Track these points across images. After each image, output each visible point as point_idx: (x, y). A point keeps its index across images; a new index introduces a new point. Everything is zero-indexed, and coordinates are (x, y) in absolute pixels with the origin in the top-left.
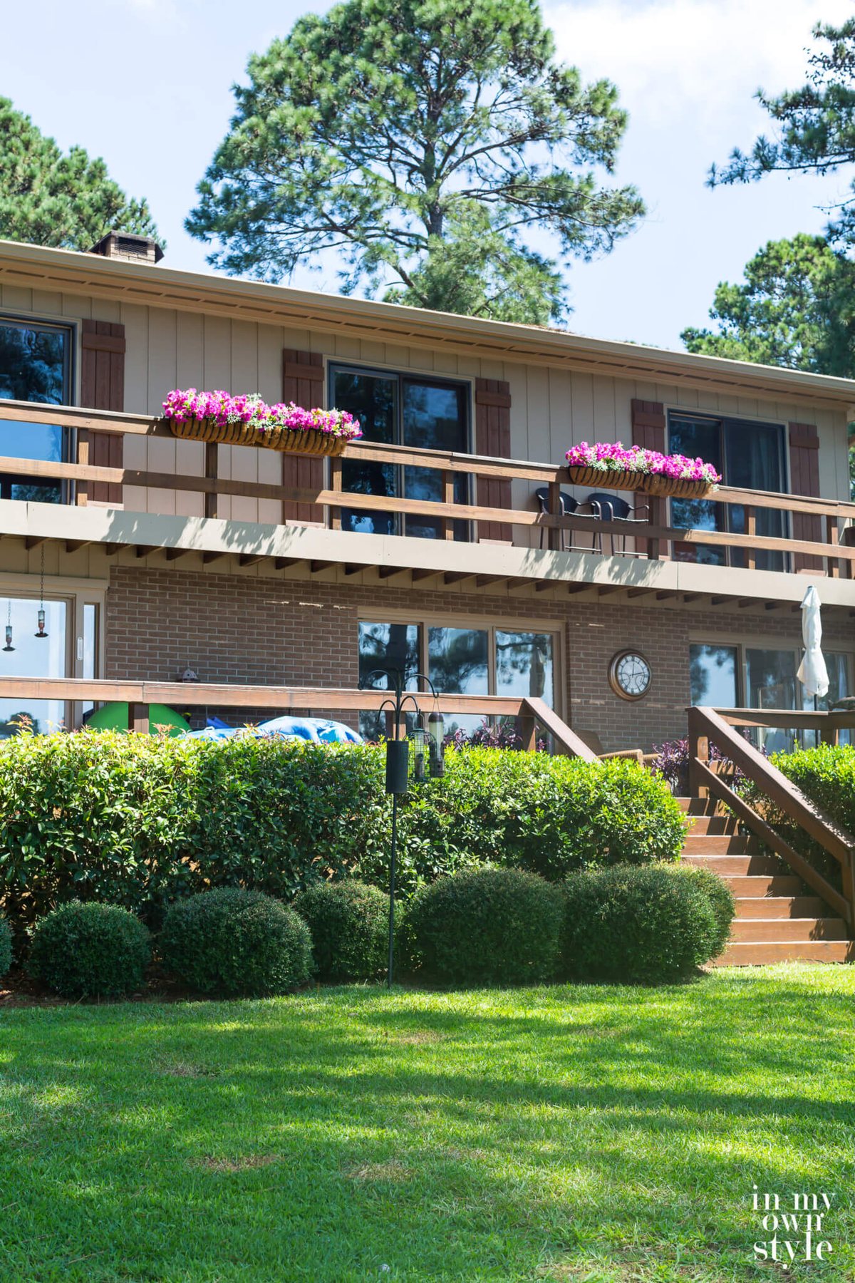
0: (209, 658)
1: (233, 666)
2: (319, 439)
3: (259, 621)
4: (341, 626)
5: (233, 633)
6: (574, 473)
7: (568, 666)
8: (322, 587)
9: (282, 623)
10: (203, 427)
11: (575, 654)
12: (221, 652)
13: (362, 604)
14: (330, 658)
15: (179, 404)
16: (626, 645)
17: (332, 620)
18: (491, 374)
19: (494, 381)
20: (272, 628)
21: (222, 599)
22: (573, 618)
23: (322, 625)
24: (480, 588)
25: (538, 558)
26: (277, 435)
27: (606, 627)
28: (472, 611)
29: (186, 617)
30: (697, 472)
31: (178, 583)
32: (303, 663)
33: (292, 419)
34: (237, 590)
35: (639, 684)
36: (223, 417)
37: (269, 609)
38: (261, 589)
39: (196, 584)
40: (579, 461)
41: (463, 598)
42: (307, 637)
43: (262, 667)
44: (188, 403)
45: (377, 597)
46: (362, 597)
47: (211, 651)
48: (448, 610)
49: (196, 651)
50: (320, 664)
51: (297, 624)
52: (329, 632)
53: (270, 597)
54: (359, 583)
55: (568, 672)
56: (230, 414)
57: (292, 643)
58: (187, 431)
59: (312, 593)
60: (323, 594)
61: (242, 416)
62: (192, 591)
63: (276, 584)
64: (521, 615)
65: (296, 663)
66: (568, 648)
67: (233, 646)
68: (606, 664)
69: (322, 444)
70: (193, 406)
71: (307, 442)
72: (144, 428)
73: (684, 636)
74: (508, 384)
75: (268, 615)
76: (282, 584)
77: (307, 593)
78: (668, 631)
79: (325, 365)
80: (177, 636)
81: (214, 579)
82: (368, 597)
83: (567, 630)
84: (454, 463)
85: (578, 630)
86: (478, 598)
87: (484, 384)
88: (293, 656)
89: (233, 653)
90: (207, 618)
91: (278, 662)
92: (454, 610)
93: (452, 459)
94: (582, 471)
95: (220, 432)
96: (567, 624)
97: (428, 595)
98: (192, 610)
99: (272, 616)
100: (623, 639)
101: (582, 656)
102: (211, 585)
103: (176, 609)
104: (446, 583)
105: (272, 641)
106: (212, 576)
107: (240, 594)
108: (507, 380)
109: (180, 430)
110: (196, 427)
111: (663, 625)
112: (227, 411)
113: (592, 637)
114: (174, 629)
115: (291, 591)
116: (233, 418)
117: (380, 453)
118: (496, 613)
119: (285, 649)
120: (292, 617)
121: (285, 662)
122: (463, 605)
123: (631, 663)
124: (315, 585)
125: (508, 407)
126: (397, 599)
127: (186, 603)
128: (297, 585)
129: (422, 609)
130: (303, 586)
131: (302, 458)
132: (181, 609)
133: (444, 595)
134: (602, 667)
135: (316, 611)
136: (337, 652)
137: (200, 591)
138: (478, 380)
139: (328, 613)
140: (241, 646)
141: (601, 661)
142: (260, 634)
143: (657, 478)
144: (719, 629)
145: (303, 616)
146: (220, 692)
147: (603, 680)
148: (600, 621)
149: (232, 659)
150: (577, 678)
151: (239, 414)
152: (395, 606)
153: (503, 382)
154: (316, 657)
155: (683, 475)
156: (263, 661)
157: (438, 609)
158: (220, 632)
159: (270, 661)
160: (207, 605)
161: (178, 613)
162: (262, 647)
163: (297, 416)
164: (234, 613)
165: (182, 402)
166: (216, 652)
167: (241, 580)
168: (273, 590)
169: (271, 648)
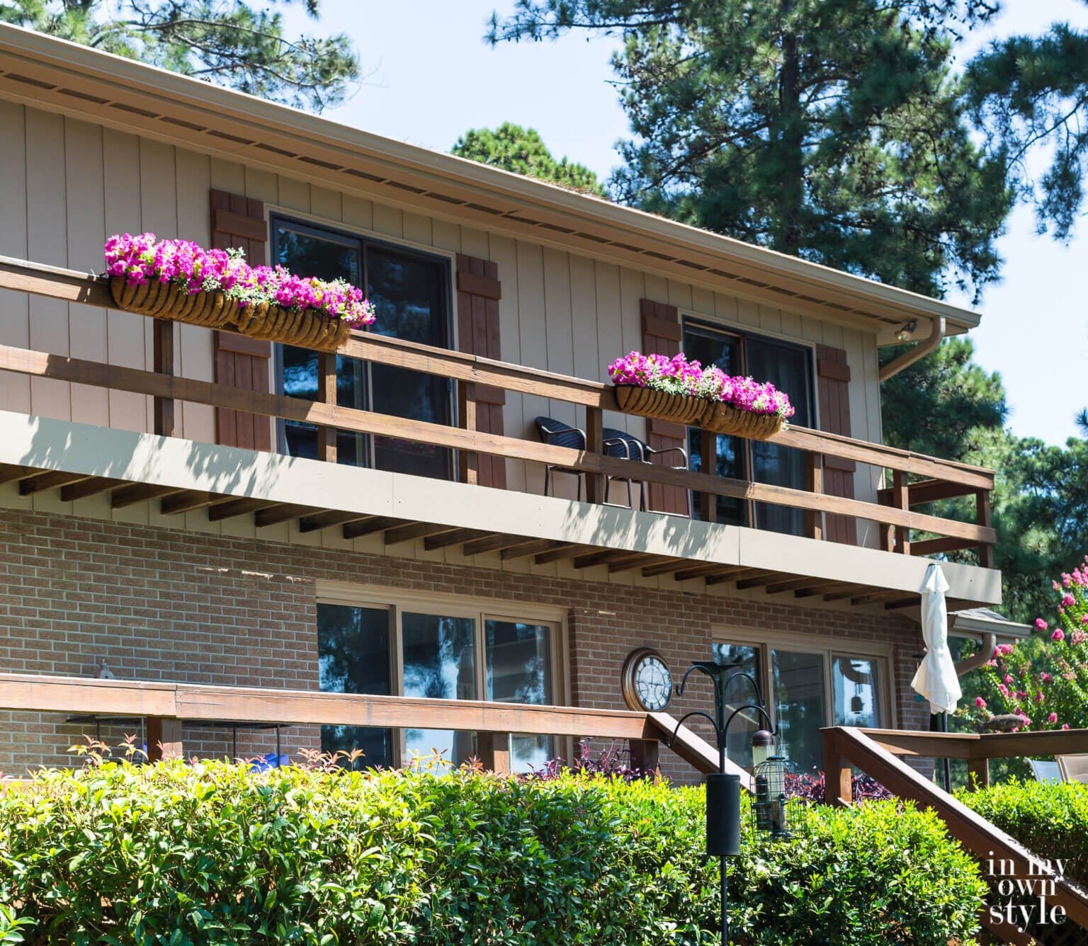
0: (124, 652)
1: (155, 664)
2: (317, 323)
3: (189, 598)
4: (295, 608)
5: (154, 615)
6: (623, 394)
7: (574, 670)
8: (268, 549)
9: (219, 601)
10: (163, 294)
11: (584, 654)
12: (139, 643)
13: (321, 575)
14: (283, 655)
15: (133, 256)
16: (640, 642)
17: (285, 598)
18: (476, 250)
19: (480, 260)
20: (206, 609)
21: (138, 563)
22: (579, 603)
23: (270, 606)
24: (469, 558)
25: (582, 514)
26: (263, 314)
27: (618, 616)
28: (459, 591)
29: (90, 588)
30: (771, 401)
31: (77, 537)
32: (247, 661)
33: (287, 291)
34: (157, 551)
35: (659, 696)
36: (198, 280)
37: (201, 580)
38: (190, 550)
39: (102, 539)
40: (634, 378)
41: (447, 571)
42: (252, 623)
43: (194, 668)
44: (149, 255)
45: (340, 567)
46: (322, 565)
47: (125, 642)
48: (429, 588)
49: (105, 641)
50: (270, 663)
51: (239, 603)
52: (281, 617)
53: (202, 561)
54: (318, 545)
55: (574, 679)
56: (209, 277)
57: (233, 632)
58: (139, 299)
59: (256, 558)
60: (271, 559)
61: (223, 280)
62: (98, 549)
63: (210, 543)
64: (518, 597)
65: (239, 661)
66: (573, 645)
67: (154, 635)
68: (619, 669)
69: (320, 331)
70: (158, 260)
71: (301, 327)
72: (73, 291)
73: (706, 630)
74: (495, 265)
75: (200, 589)
76: (218, 543)
77: (250, 557)
78: (688, 624)
79: (267, 218)
80: (79, 617)
81: (126, 532)
82: (329, 566)
83: (572, 620)
84: (478, 372)
85: (586, 621)
86: (466, 571)
87: (467, 263)
88: (236, 651)
89: (155, 645)
90: (119, 591)
91: (216, 659)
92: (437, 588)
93: (476, 365)
94: (637, 392)
95: (186, 302)
96: (571, 612)
97: (405, 566)
98: (99, 579)
99: (206, 590)
100: (638, 634)
101: (591, 657)
102: (122, 542)
103: (76, 576)
104: (427, 548)
105: (208, 629)
106: (123, 528)
107: (161, 556)
108: (493, 259)
109: (128, 298)
110: (153, 293)
111: (682, 615)
112: (205, 271)
113: (602, 631)
114: (73, 607)
115: (229, 554)
116: (212, 283)
117: (385, 350)
118: (487, 594)
119: (223, 640)
120: (232, 593)
121: (223, 660)
122: (449, 580)
123: (649, 667)
124: (260, 546)
125: (496, 297)
126: (364, 570)
127: (89, 568)
128: (237, 545)
129: (397, 585)
130: (245, 547)
131: (240, 354)
132: (81, 577)
133: (424, 566)
134: (614, 673)
135: (262, 584)
136: (290, 646)
137: (108, 550)
138: (460, 257)
139: (278, 588)
140: (165, 635)
141: (613, 665)
142: (190, 617)
143: (723, 408)
144: (745, 623)
145: (247, 591)
146: (277, 701)
147: (615, 690)
148: (610, 608)
149: (154, 655)
150: (586, 688)
151: (220, 277)
152: (363, 580)
153: (489, 262)
154: (264, 653)
155: (756, 405)
156: (195, 657)
157: (418, 586)
158: (136, 613)
159: (204, 658)
160: (119, 571)
161: (78, 583)
162: (194, 637)
163: (294, 287)
164: (154, 584)
165: (137, 255)
166: (132, 643)
167: (163, 535)
168: (206, 551)
169: (206, 638)
